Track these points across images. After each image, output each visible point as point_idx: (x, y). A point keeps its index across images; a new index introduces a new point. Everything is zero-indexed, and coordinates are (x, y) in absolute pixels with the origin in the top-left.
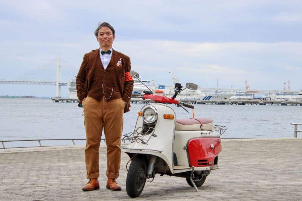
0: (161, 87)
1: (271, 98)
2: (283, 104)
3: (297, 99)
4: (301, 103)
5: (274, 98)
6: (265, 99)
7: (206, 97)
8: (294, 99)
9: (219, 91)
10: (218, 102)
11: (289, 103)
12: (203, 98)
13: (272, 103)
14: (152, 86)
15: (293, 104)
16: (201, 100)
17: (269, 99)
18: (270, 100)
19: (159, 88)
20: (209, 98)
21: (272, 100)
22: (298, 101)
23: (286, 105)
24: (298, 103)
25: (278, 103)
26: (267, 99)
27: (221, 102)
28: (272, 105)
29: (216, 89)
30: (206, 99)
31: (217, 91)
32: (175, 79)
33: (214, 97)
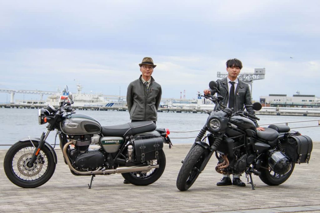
0: (66, 94)
1: (168, 106)
2: (178, 112)
3: (190, 107)
4: (193, 111)
5: (170, 106)
6: (162, 106)
7: (108, 104)
8: (188, 107)
9: (121, 98)
10: (119, 109)
11: (184, 110)
12: (106, 105)
13: (169, 110)
14: (56, 92)
15: (186, 111)
16: (104, 106)
17: (166, 106)
18: (167, 108)
19: (64, 94)
20: (111, 105)
21: (169, 108)
22: (191, 109)
23: (181, 112)
24: (191, 111)
25: (173, 111)
26: (164, 106)
27: (122, 109)
28: (168, 112)
29: (119, 97)
30: (108, 106)
31: (120, 98)
32: (79, 86)
33: (116, 104)
